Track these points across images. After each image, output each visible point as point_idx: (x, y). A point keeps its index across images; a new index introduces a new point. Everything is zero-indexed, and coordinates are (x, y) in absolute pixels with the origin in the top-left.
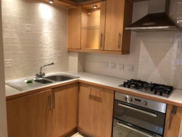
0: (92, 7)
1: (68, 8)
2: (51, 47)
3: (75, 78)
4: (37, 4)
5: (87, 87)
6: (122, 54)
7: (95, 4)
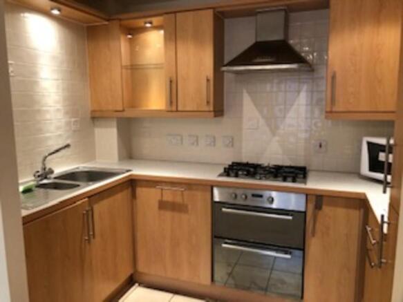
0: (142, 24)
1: (85, 25)
2: (58, 110)
3: (123, 173)
4: (22, 15)
5: (155, 187)
6: (215, 116)
7: (149, 19)
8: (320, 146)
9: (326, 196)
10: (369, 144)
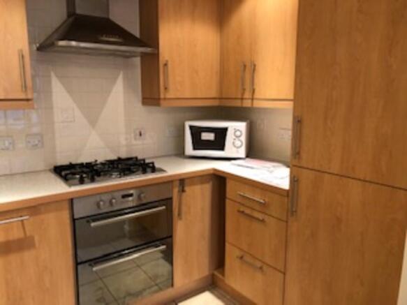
8: (141, 135)
9: (188, 178)
10: (191, 127)
